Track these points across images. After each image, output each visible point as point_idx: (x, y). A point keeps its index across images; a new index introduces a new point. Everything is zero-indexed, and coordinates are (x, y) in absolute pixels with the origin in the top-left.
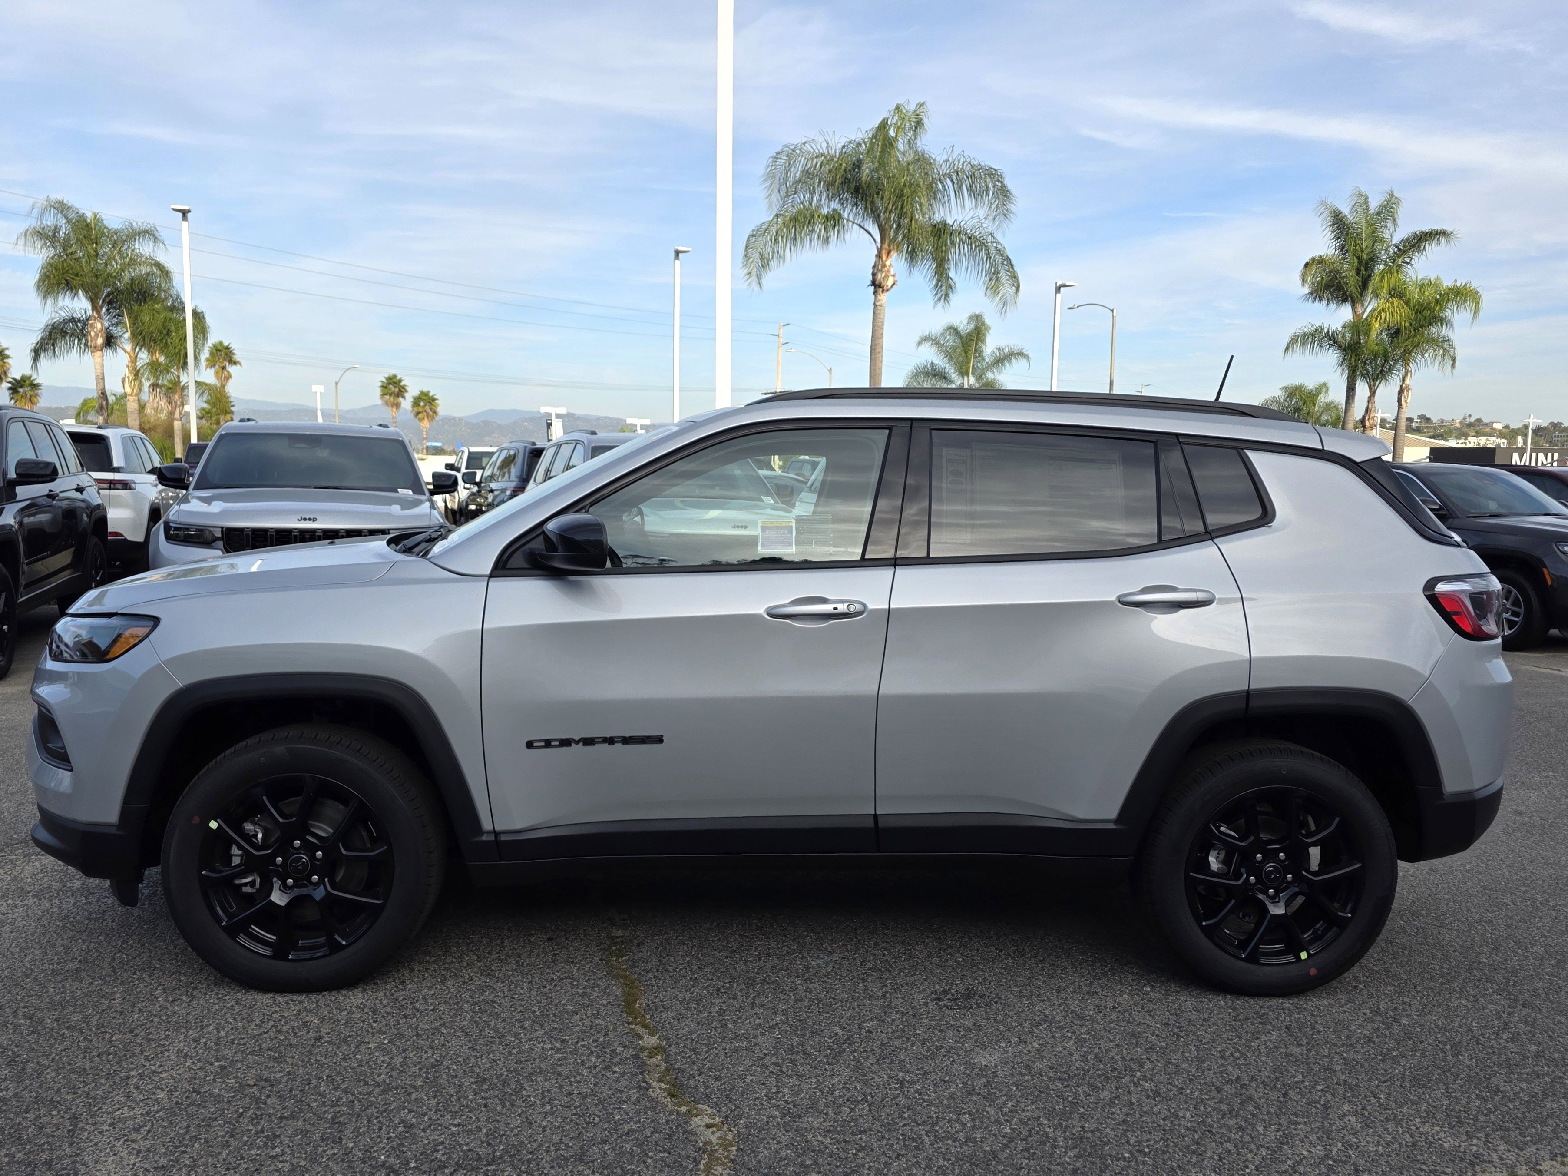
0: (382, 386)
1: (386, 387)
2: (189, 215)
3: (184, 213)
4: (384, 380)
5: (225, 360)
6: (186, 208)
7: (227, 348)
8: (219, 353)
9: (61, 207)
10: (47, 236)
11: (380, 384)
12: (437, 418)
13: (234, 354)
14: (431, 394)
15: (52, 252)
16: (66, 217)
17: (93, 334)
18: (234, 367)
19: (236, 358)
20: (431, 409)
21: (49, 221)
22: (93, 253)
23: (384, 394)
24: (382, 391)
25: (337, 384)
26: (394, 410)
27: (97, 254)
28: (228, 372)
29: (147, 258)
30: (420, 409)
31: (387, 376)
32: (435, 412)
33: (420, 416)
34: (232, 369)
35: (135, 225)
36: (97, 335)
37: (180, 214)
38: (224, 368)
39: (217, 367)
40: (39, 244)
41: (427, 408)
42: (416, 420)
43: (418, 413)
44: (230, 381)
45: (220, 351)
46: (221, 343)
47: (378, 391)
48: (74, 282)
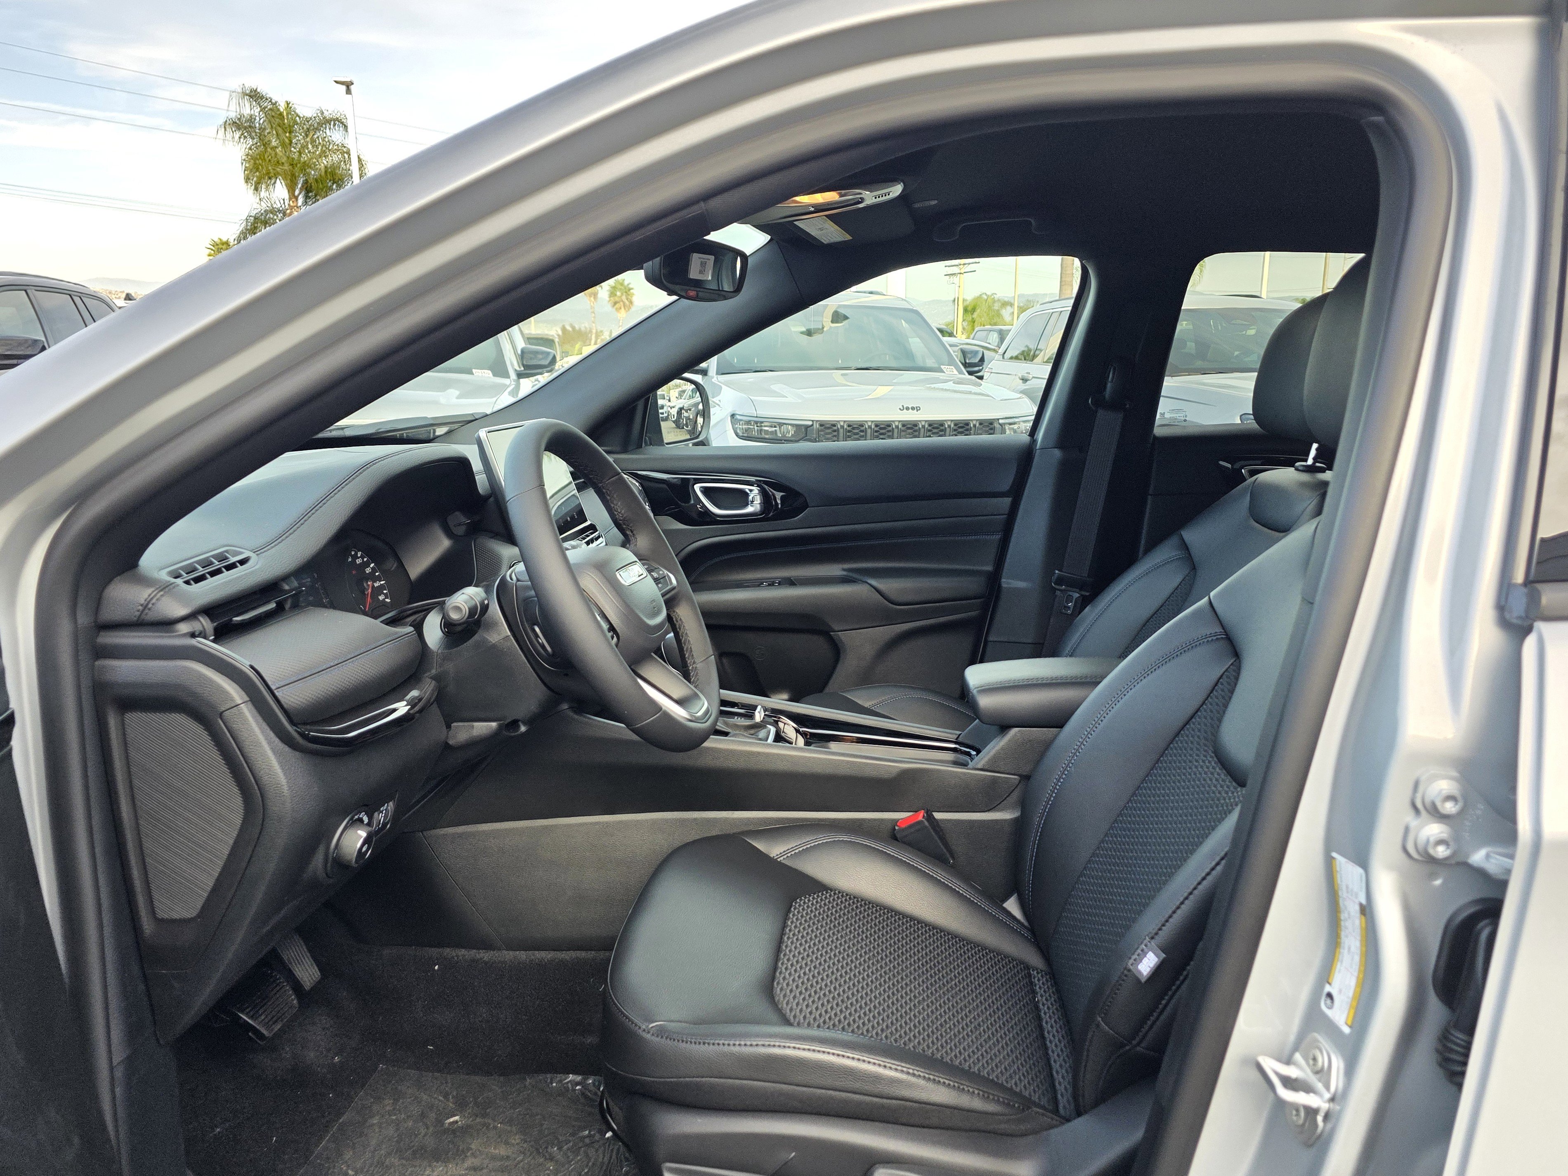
2: (352, 87)
3: (348, 85)
6: (348, 80)
9: (254, 96)
10: (244, 126)
12: (633, 309)
14: (626, 283)
15: (250, 143)
16: (260, 106)
20: (627, 299)
21: (245, 110)
22: (287, 141)
26: (592, 299)
27: (291, 142)
30: (617, 299)
32: (631, 302)
33: (617, 306)
37: (344, 88)
40: (237, 135)
41: (624, 298)
42: (614, 310)
43: (615, 303)
48: (274, 172)
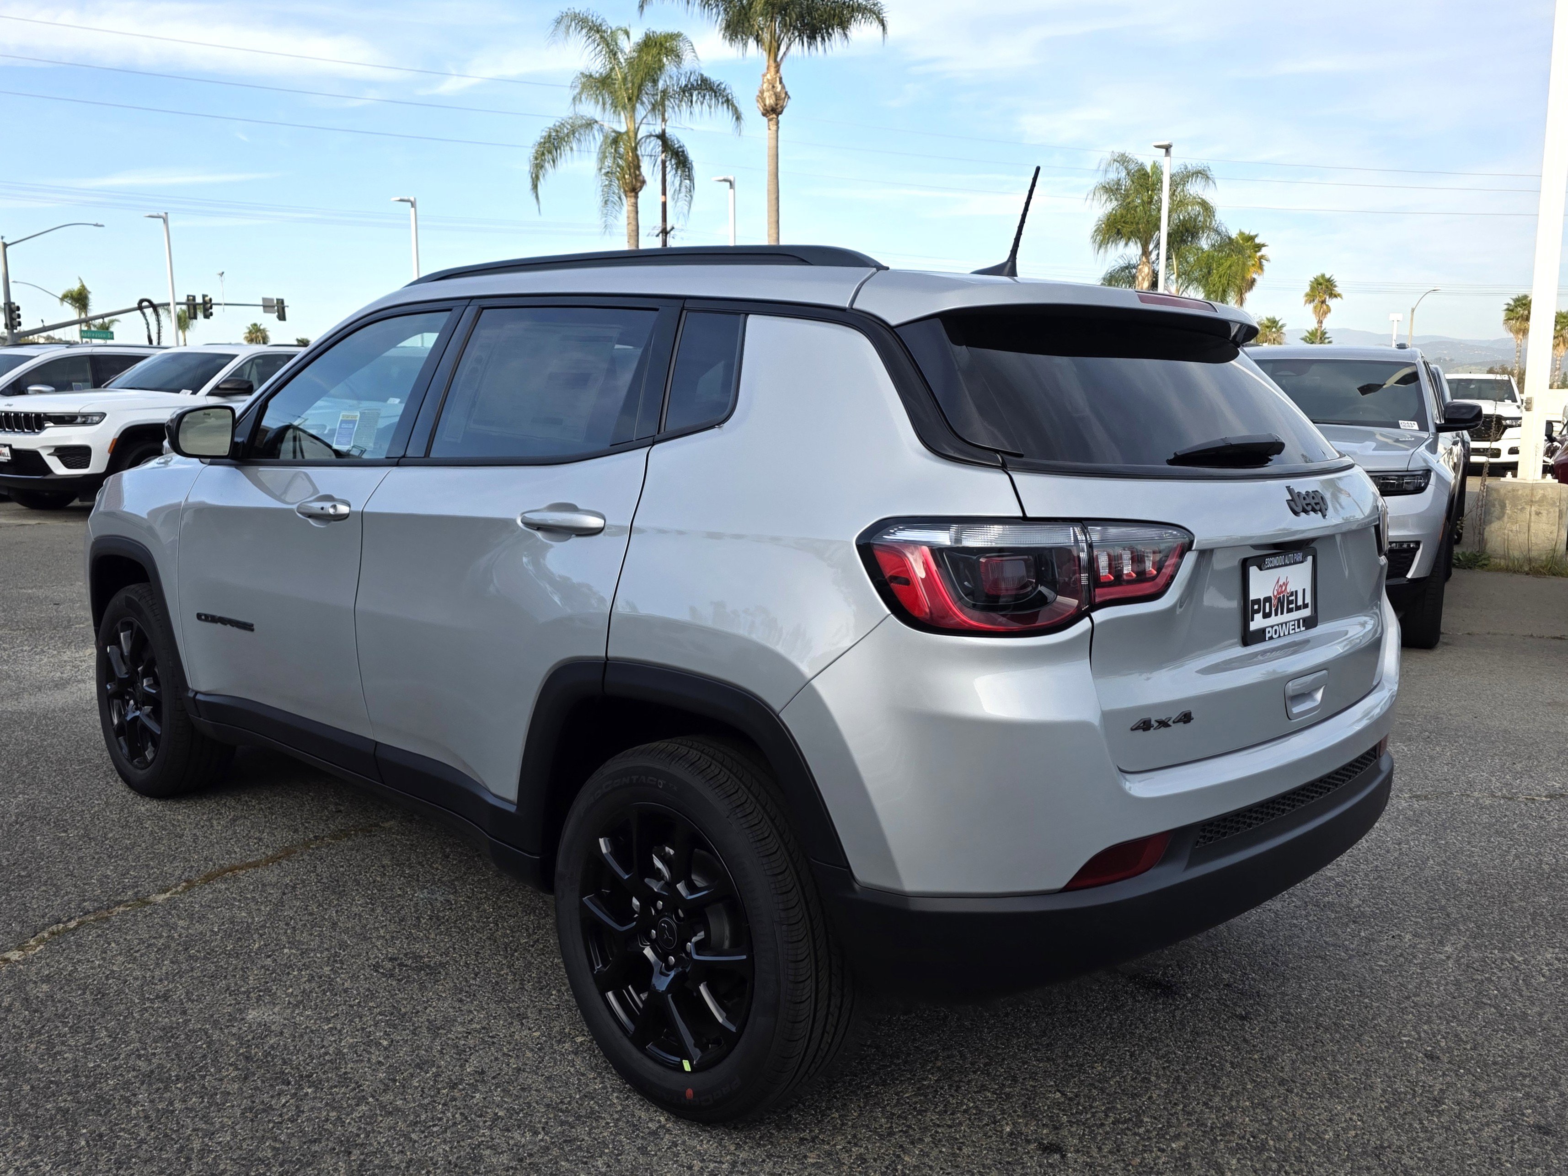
0: (1508, 310)
1: (1512, 311)
2: (1172, 150)
4: (1512, 303)
5: (1325, 293)
6: (1165, 143)
7: (1329, 280)
8: (1320, 287)
9: (1123, 160)
10: (1111, 190)
11: (1506, 307)
13: (1335, 286)
15: (1115, 203)
16: (1126, 168)
17: (1140, 278)
18: (1335, 300)
19: (1338, 290)
21: (1112, 176)
23: (1509, 319)
24: (1506, 315)
25: (1413, 310)
26: (1521, 336)
28: (1328, 306)
29: (1195, 198)
31: (1514, 297)
34: (1332, 303)
35: (1189, 167)
36: (1144, 279)
38: (1323, 302)
39: (1316, 301)
40: (1104, 197)
44: (1329, 315)
45: (1321, 284)
46: (1323, 276)
47: (1502, 316)
48: (1124, 230)
